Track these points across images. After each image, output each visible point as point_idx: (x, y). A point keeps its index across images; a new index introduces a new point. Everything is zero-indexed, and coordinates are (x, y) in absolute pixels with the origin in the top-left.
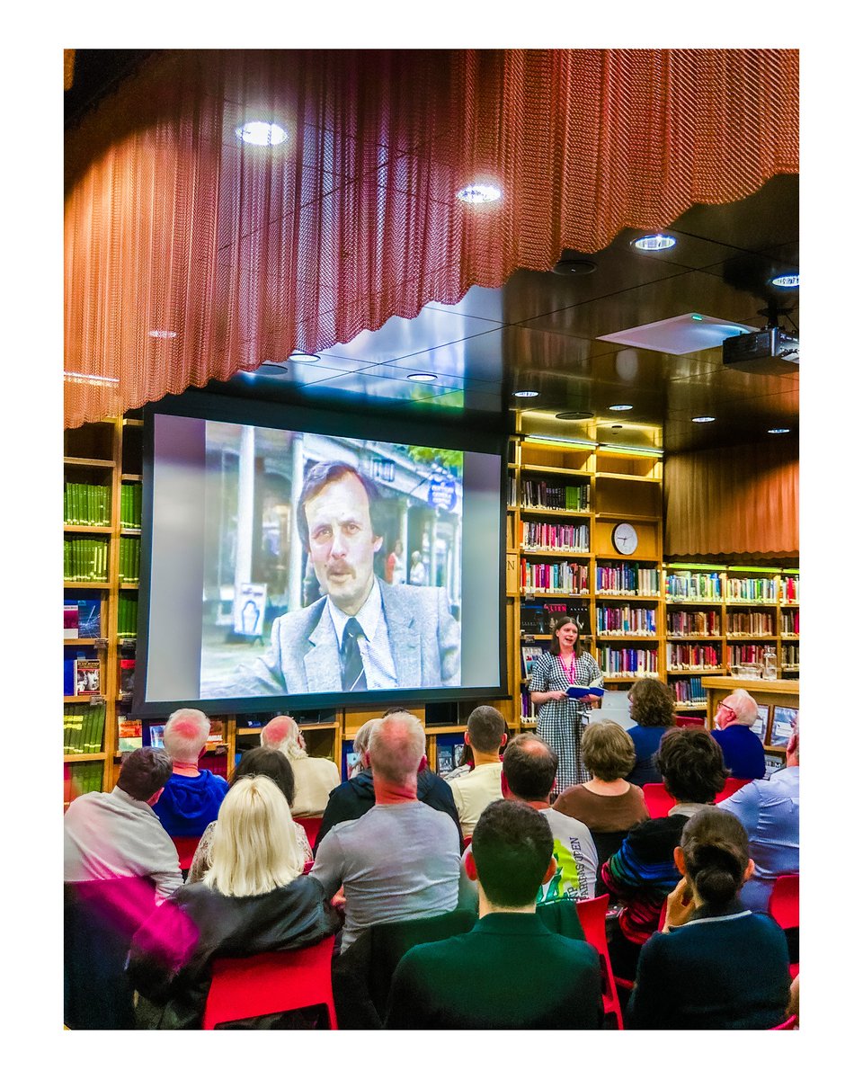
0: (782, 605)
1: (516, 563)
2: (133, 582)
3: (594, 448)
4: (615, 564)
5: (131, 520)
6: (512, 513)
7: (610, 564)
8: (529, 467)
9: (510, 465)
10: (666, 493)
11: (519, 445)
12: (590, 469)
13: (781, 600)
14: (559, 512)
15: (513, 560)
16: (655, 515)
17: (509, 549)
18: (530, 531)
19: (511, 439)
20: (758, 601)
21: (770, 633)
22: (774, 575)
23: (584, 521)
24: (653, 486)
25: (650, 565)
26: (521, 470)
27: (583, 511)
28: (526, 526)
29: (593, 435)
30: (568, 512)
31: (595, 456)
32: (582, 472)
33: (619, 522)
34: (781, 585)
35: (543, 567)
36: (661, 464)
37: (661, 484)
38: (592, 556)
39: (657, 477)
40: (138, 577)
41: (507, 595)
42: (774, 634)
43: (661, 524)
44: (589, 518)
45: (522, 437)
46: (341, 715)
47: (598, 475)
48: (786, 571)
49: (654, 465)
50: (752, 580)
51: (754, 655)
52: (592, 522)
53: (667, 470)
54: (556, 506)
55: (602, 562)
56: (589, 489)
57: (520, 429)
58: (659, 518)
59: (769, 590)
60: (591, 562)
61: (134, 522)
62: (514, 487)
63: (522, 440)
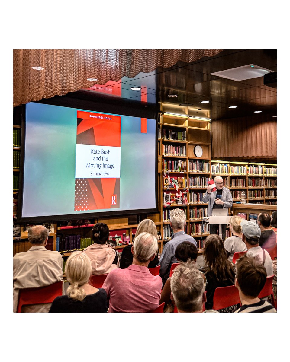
0: (249, 176)
1: (161, 160)
2: (17, 169)
3: (188, 118)
4: (195, 161)
5: (16, 144)
6: (159, 141)
7: (193, 161)
8: (165, 124)
9: (159, 123)
10: (212, 134)
11: (162, 116)
12: (186, 125)
13: (248, 174)
14: (176, 141)
15: (160, 159)
16: (208, 143)
17: (159, 155)
18: (166, 148)
19: (159, 113)
20: (240, 174)
21: (244, 186)
22: (245, 165)
23: (184, 145)
24: (207, 132)
25: (207, 161)
26: (163, 125)
27: (184, 141)
28: (164, 146)
29: (187, 113)
30: (179, 141)
31: (188, 120)
32: (183, 126)
33: (196, 145)
34: (248, 168)
35: (170, 162)
36: (210, 124)
37: (210, 131)
38: (187, 157)
39: (208, 128)
40: (19, 167)
41: (158, 173)
42: (246, 186)
43: (210, 146)
44: (186, 144)
45: (163, 113)
46: (97, 221)
47: (189, 127)
48: (250, 163)
49: (207, 124)
50: (238, 167)
51: (239, 194)
52: (187, 144)
53: (212, 126)
54: (175, 139)
55: (190, 160)
56: (186, 133)
57: (162, 110)
58: (210, 143)
59: (244, 170)
60: (187, 160)
61: (17, 145)
62: (160, 131)
63: (163, 114)
